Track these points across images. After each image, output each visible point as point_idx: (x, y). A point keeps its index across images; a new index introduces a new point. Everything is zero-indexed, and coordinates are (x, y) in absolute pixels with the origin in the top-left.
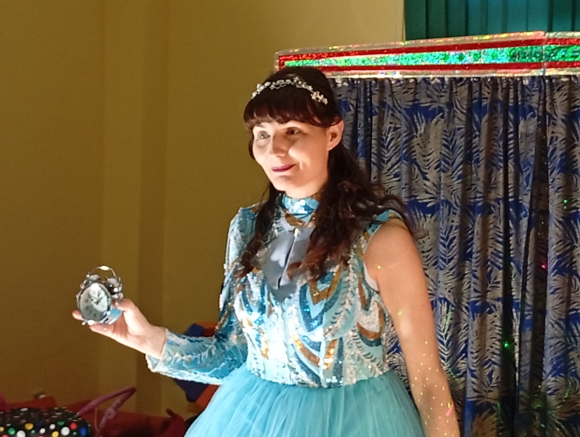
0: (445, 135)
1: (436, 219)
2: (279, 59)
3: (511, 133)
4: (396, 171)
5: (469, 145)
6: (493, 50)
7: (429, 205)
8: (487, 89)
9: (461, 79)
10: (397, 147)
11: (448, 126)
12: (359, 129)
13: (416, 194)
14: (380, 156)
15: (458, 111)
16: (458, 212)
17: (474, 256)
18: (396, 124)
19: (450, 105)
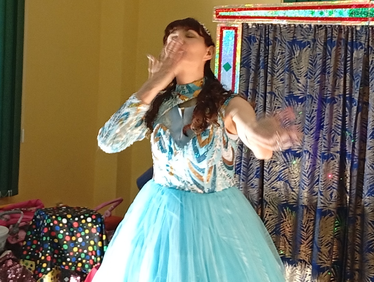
0: (311, 58)
1: (304, 106)
2: (216, 11)
3: (349, 57)
4: (282, 77)
5: (324, 63)
6: (340, 9)
7: (300, 97)
8: (335, 32)
9: (321, 26)
10: (282, 64)
11: (312, 53)
12: (261, 53)
13: (293, 91)
14: (273, 68)
15: (319, 44)
16: (317, 102)
17: (325, 127)
18: (282, 50)
19: (314, 40)
